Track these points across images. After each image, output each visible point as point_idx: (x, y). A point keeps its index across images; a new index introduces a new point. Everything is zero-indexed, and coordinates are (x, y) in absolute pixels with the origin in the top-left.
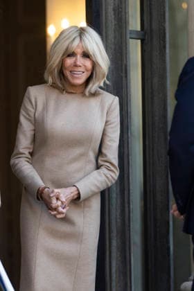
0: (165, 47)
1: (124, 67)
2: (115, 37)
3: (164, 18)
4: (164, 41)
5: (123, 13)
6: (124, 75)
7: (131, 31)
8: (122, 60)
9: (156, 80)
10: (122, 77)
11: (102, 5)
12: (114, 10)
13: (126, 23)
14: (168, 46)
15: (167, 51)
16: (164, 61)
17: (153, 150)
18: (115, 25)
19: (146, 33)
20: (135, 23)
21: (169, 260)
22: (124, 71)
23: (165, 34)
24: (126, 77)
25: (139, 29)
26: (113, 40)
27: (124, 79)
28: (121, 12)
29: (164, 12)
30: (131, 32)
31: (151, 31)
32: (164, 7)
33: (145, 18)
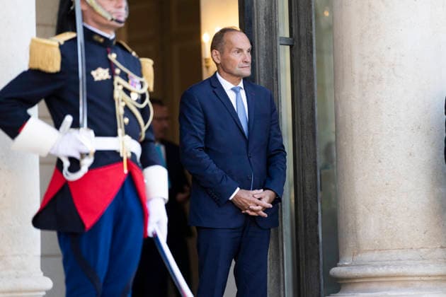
0: (312, 52)
1: (275, 71)
2: (266, 44)
3: (311, 25)
4: (312, 47)
5: (273, 22)
6: (275, 79)
7: (281, 38)
9: (304, 82)
10: (273, 81)
11: (254, 14)
12: (265, 19)
13: (276, 30)
14: (314, 51)
15: (314, 55)
16: (311, 65)
17: (302, 147)
18: (266, 33)
19: (294, 40)
20: (284, 31)
21: (318, 248)
22: (275, 75)
23: (312, 40)
24: (277, 80)
25: (287, 35)
26: (264, 46)
27: (275, 82)
28: (272, 20)
29: (311, 20)
31: (299, 38)
32: (311, 16)
33: (293, 26)
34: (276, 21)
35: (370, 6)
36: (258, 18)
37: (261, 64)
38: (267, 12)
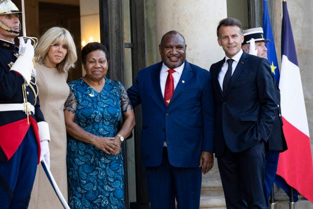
0: (144, 52)
1: (122, 63)
2: (117, 47)
3: (144, 34)
4: (144, 49)
6: (122, 68)
8: (121, 59)
12: (116, 32)
13: (123, 38)
14: (146, 51)
15: (146, 54)
16: (144, 60)
18: (117, 40)
19: (134, 44)
20: (127, 39)
22: (122, 66)
23: (144, 44)
24: (123, 69)
25: (130, 42)
26: (115, 49)
27: (122, 70)
28: (120, 33)
29: (144, 32)
30: (125, 44)
31: (137, 43)
32: (144, 30)
33: (133, 36)
34: (122, 34)
35: (178, 24)
36: (112, 31)
37: (114, 59)
38: (117, 28)
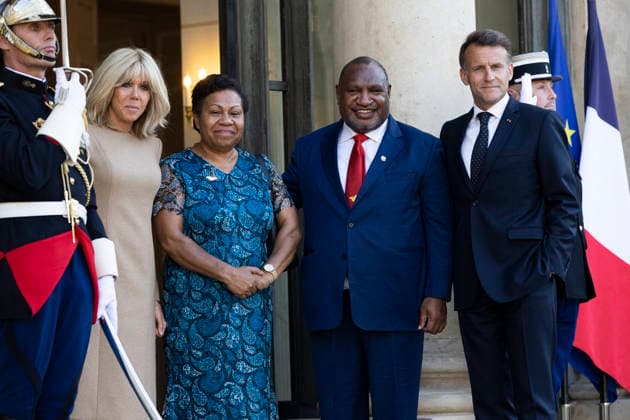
0: (309, 99)
1: (263, 122)
3: (308, 64)
4: (309, 92)
5: (262, 62)
6: (263, 131)
8: (261, 114)
10: (261, 134)
12: (252, 58)
13: (266, 72)
14: (312, 98)
15: (313, 103)
16: (309, 116)
18: (253, 75)
19: (288, 84)
20: (275, 72)
22: (263, 127)
23: (309, 84)
24: (266, 133)
25: (280, 78)
27: (264, 135)
28: (259, 60)
29: (308, 61)
30: (271, 82)
31: (294, 80)
32: (308, 55)
33: (287, 68)
34: (265, 62)
36: (243, 59)
38: (254, 50)
